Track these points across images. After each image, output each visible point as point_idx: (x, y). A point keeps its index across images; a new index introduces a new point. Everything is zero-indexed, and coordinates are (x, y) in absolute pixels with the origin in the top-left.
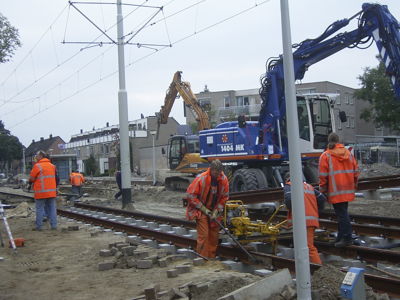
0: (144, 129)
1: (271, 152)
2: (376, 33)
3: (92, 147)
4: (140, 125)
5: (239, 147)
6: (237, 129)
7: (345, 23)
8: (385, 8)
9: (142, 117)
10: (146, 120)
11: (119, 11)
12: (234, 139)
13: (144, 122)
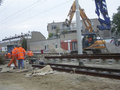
0: (30, 36)
3: (11, 42)
4: (29, 35)
9: (29, 32)
10: (31, 33)
13: (30, 34)
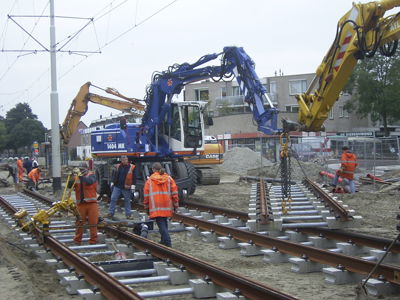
1: (147, 150)
2: (235, 70)
5: (121, 146)
6: (119, 131)
7: (214, 57)
8: (242, 50)
11: (52, 23)
12: (117, 139)
